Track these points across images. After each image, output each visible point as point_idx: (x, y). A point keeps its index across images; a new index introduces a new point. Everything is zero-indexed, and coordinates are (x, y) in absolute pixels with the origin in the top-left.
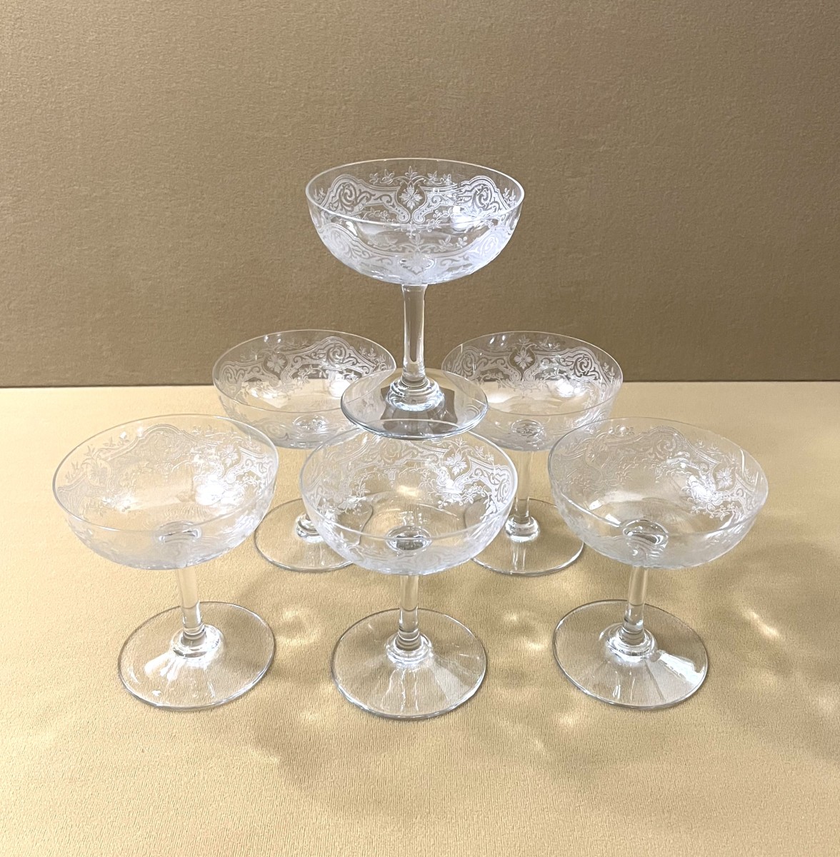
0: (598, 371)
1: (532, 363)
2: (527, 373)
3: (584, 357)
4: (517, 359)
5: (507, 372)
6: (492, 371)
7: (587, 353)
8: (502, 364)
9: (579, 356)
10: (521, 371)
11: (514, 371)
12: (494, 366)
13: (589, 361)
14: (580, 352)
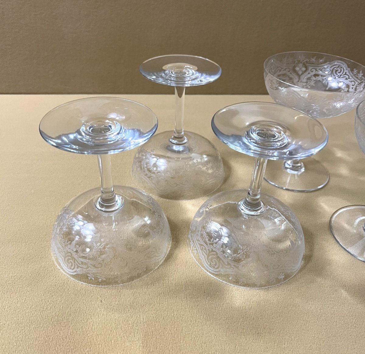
0: (349, 74)
1: (305, 71)
2: (302, 77)
3: (338, 67)
4: (297, 69)
5: (291, 76)
6: (283, 75)
7: (340, 64)
8: (289, 71)
9: (335, 66)
10: (299, 76)
11: (295, 76)
12: (284, 72)
13: (342, 69)
14: (336, 63)
